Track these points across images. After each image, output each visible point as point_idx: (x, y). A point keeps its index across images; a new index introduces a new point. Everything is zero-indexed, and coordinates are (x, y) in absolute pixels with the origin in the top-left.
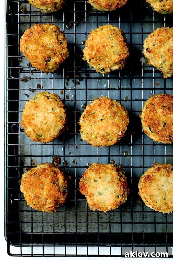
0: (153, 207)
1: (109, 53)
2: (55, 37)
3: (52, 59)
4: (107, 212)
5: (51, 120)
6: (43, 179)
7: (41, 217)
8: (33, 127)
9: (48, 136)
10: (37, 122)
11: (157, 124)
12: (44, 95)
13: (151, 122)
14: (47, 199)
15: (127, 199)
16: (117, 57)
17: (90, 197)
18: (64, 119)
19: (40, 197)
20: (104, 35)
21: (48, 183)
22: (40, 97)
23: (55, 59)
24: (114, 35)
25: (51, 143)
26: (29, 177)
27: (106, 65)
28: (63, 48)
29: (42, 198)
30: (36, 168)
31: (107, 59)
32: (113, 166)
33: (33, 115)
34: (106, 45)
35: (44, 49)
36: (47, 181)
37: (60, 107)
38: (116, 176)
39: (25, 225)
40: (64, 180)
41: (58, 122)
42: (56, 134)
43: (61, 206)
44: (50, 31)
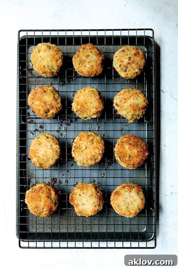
0: (120, 214)
1: (89, 107)
2: (53, 96)
3: (50, 111)
4: (89, 217)
5: (50, 154)
6: (41, 194)
7: (43, 221)
8: (37, 158)
9: (47, 164)
10: (40, 155)
11: (124, 156)
12: (45, 136)
13: (121, 154)
14: (44, 208)
15: (102, 208)
16: (95, 110)
17: (76, 207)
18: (59, 152)
19: (39, 207)
20: (86, 95)
21: (44, 197)
22: (42, 138)
23: (53, 111)
24: (93, 94)
25: (50, 169)
26: (31, 193)
27: (87, 115)
28: (58, 103)
29: (40, 207)
30: (36, 187)
31: (88, 111)
32: (93, 185)
33: (37, 150)
34: (87, 101)
35: (45, 104)
36: (43, 196)
37: (56, 144)
38: (94, 192)
39: (30, 227)
40: (56, 194)
41: (54, 155)
42: (53, 163)
43: (54, 213)
44: (48, 92)
